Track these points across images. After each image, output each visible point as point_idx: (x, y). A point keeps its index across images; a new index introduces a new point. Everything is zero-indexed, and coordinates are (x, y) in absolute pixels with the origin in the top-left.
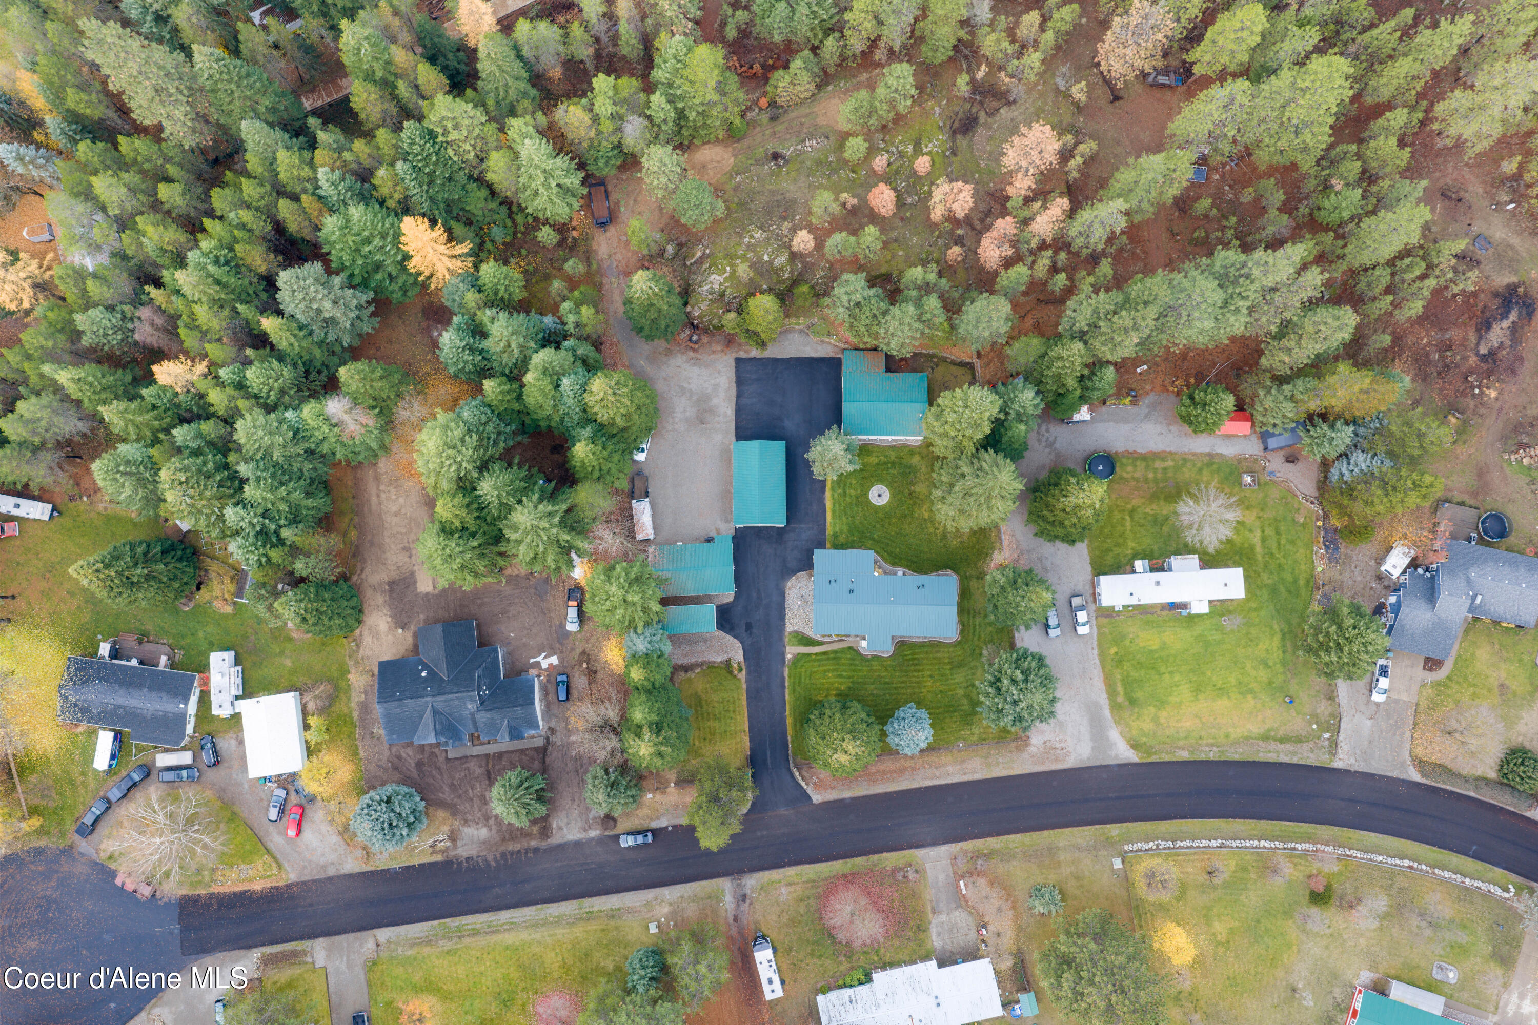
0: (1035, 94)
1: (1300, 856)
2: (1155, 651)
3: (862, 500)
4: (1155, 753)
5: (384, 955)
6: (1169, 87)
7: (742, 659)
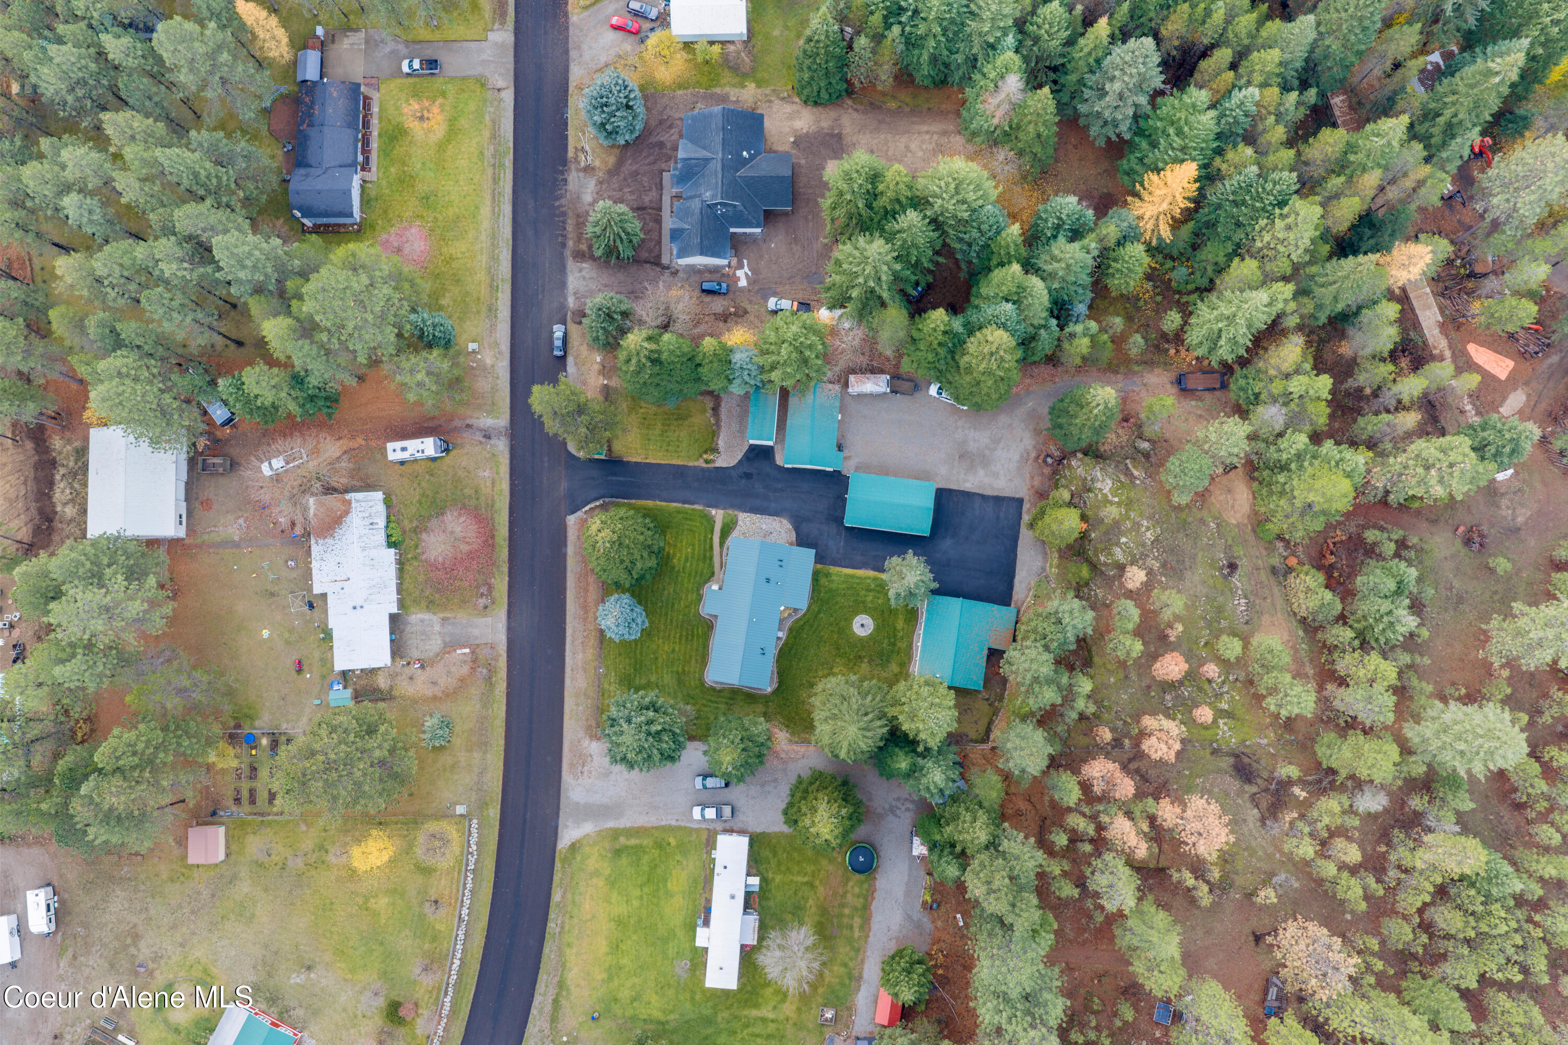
0: (1270, 850)
1: (437, 998)
2: (665, 886)
3: (860, 607)
4: (563, 867)
5: (489, 95)
6: (1264, 1000)
7: (717, 465)
